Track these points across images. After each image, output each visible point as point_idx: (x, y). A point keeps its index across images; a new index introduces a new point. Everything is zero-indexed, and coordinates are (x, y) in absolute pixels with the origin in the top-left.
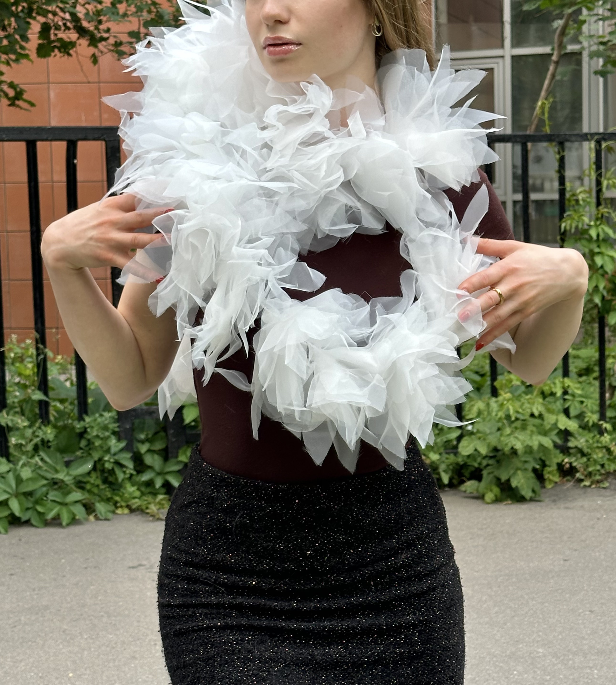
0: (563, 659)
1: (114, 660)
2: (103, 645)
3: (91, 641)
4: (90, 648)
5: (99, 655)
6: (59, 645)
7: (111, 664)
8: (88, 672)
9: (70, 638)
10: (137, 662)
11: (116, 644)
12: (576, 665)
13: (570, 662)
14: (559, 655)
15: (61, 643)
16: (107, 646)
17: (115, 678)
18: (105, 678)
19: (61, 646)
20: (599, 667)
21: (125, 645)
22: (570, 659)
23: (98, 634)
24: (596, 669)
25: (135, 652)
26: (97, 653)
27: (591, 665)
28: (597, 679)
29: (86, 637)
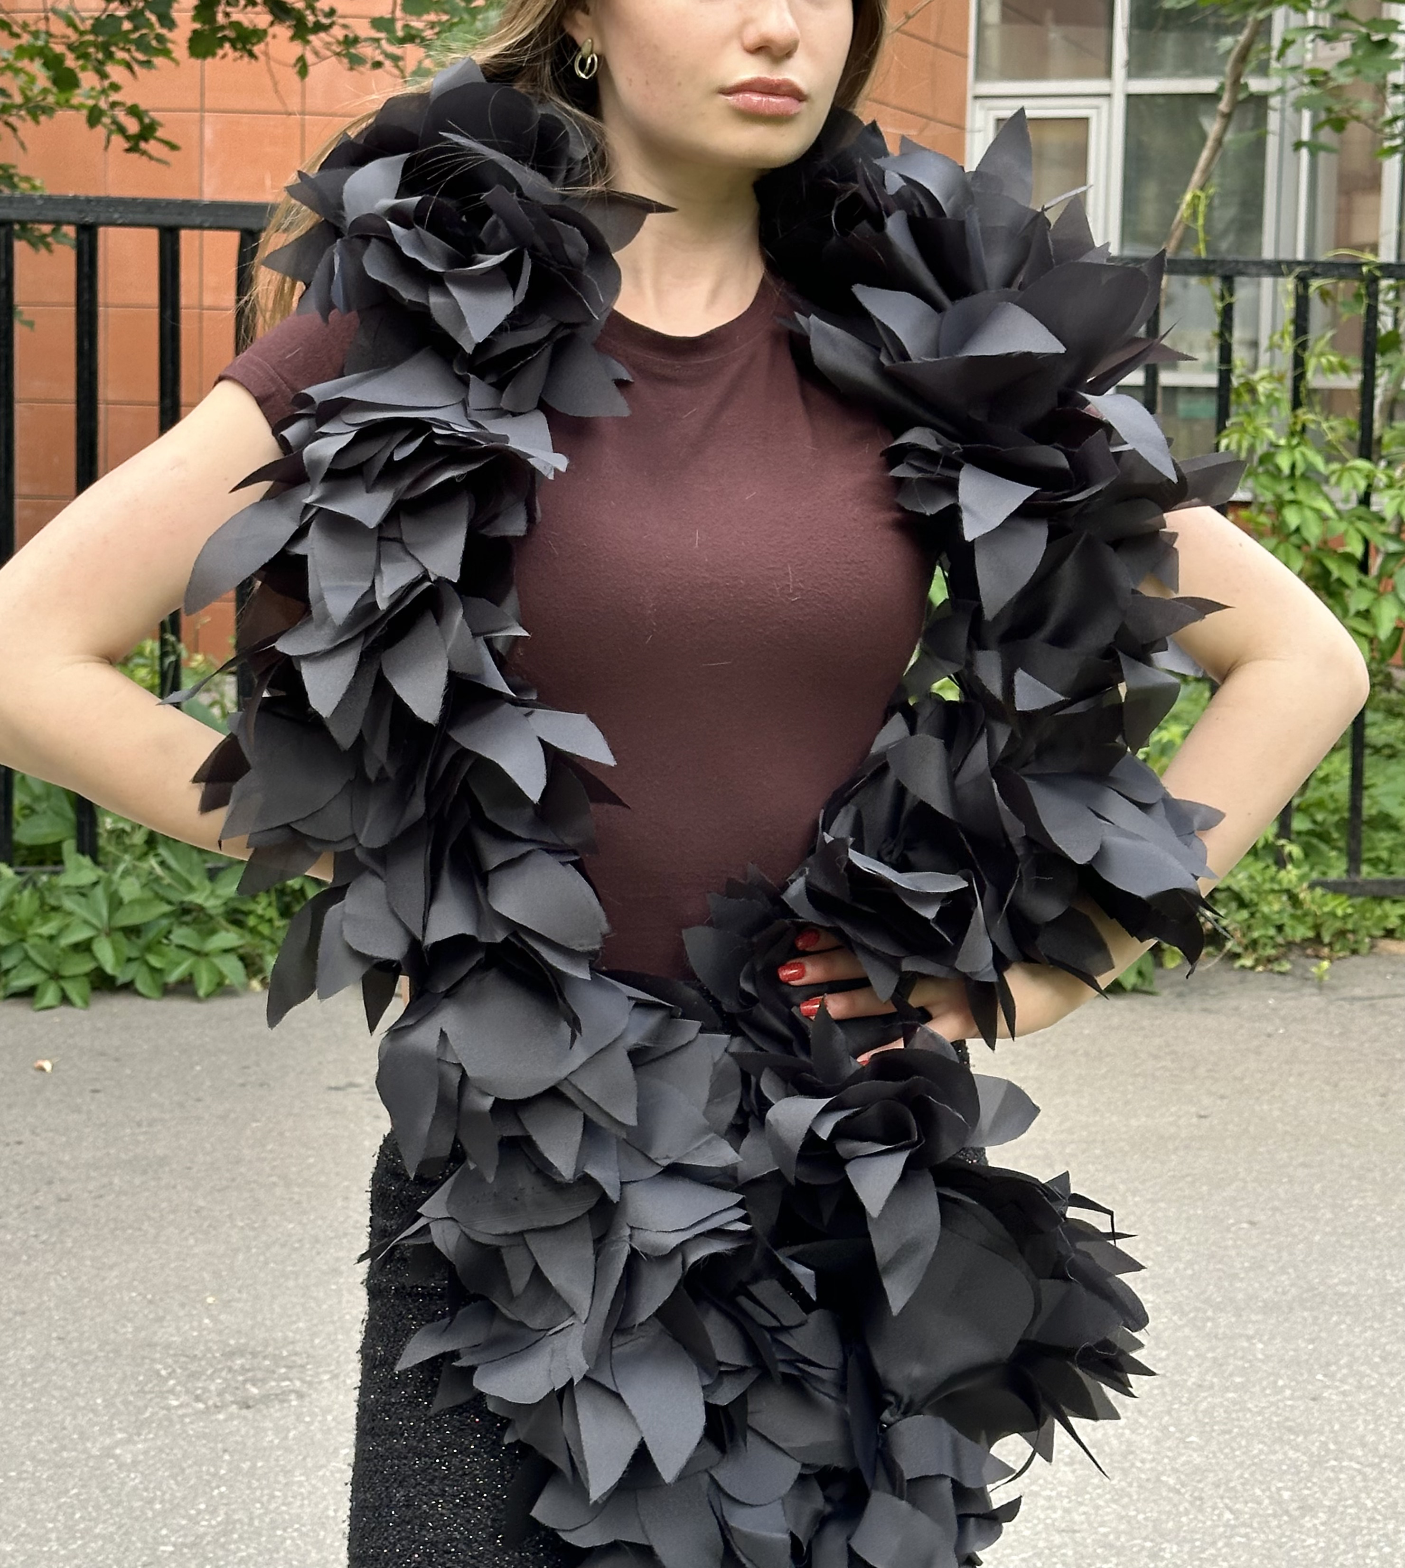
0: (1195, 1318)
1: (297, 1275)
2: (274, 1243)
3: (252, 1234)
4: (249, 1249)
5: (266, 1263)
6: (186, 1239)
7: (291, 1283)
8: (244, 1296)
9: (210, 1226)
10: (342, 1280)
11: (300, 1241)
12: (1221, 1331)
13: (1209, 1324)
14: (1187, 1309)
15: (192, 1234)
16: (283, 1246)
17: (299, 1309)
18: (277, 1309)
19: (191, 1241)
20: (1266, 1338)
21: (318, 1246)
22: (1209, 1319)
23: (265, 1220)
24: (1260, 1341)
25: (337, 1259)
26: (262, 1258)
27: (1251, 1332)
28: (1262, 1361)
29: (241, 1224)
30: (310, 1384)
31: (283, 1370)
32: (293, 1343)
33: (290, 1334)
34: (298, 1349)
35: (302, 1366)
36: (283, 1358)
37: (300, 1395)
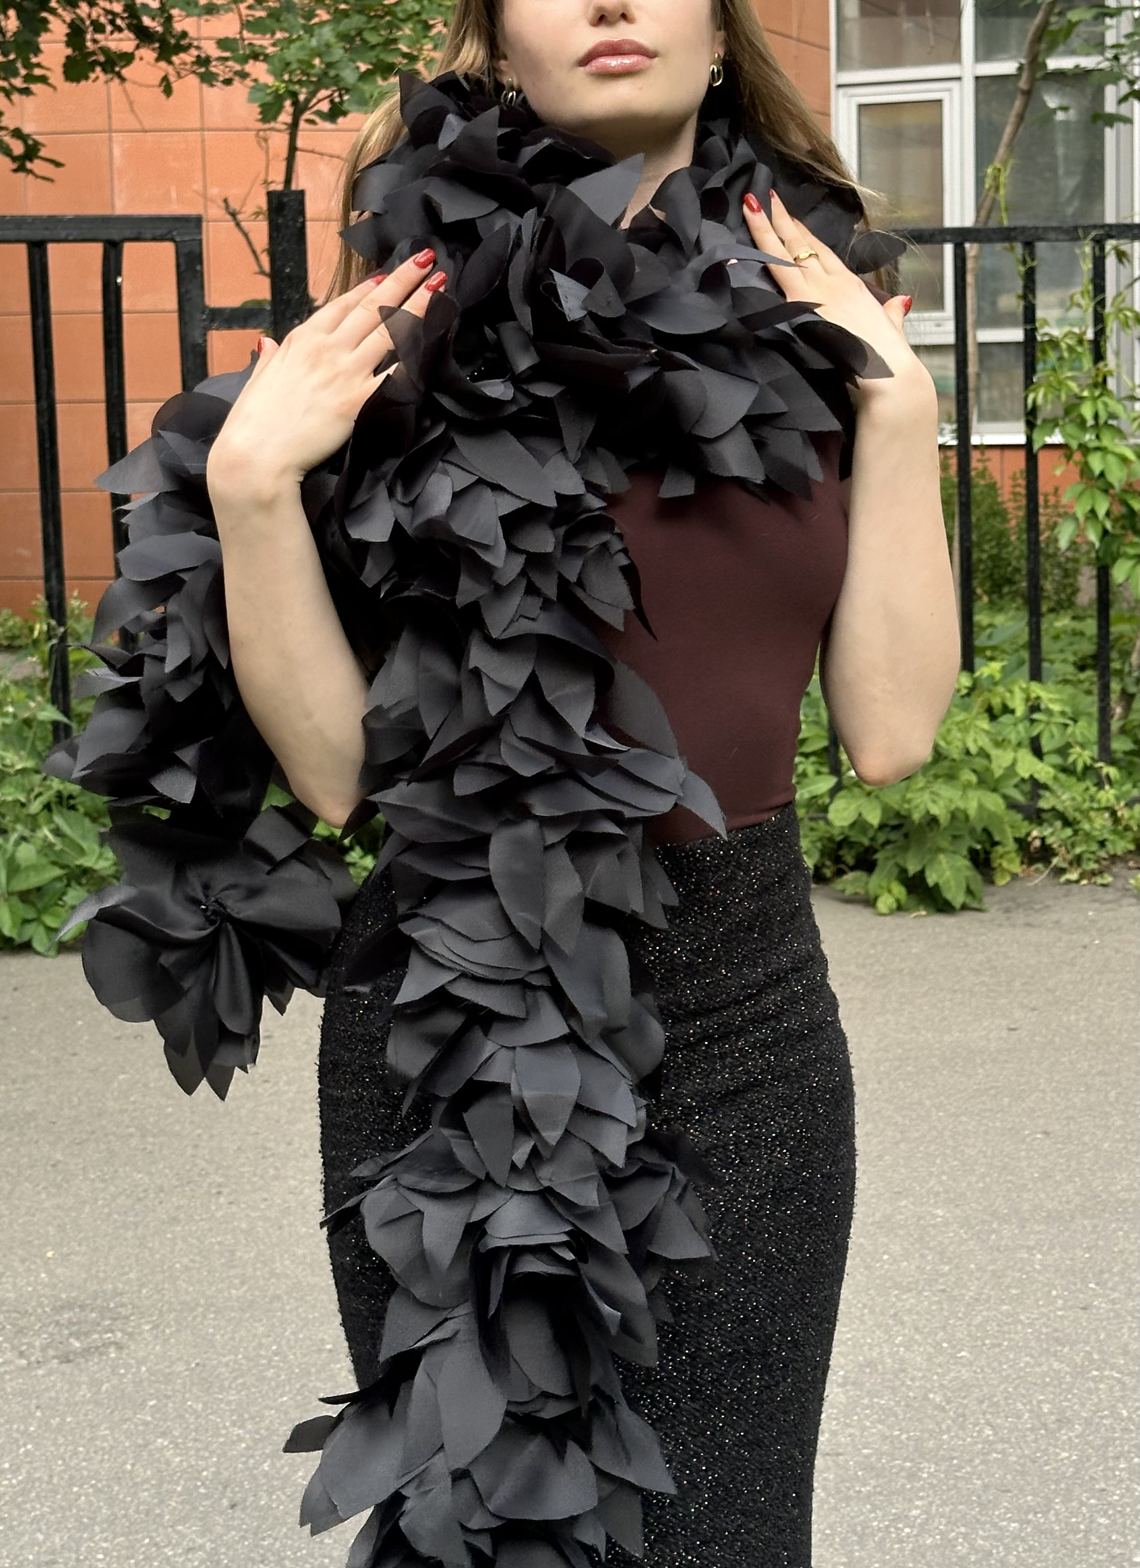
0: (980, 1231)
1: (136, 1225)
2: (120, 1194)
3: (102, 1185)
4: (96, 1200)
5: (109, 1215)
6: (39, 1193)
7: (130, 1234)
8: (84, 1249)
9: (63, 1179)
10: (179, 1228)
11: (145, 1191)
12: (1003, 1243)
13: (993, 1237)
14: (973, 1222)
15: (44, 1188)
16: (128, 1197)
17: (132, 1260)
18: (112, 1260)
19: (43, 1196)
20: (1045, 1248)
21: (162, 1195)
22: (994, 1231)
23: (116, 1171)
24: (1040, 1252)
25: (178, 1208)
26: (106, 1210)
27: (1032, 1243)
28: (1039, 1272)
29: (92, 1176)
30: (131, 1335)
31: (107, 1322)
32: (121, 1294)
33: (120, 1285)
34: (125, 1300)
35: (127, 1318)
36: (110, 1310)
37: (119, 1347)
